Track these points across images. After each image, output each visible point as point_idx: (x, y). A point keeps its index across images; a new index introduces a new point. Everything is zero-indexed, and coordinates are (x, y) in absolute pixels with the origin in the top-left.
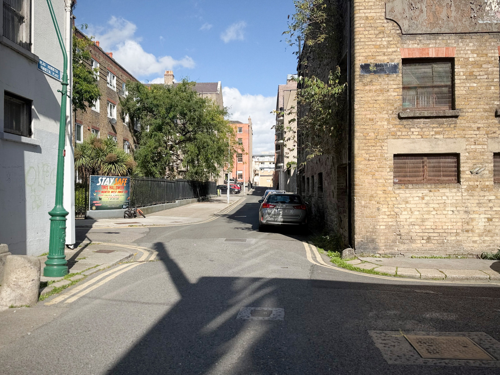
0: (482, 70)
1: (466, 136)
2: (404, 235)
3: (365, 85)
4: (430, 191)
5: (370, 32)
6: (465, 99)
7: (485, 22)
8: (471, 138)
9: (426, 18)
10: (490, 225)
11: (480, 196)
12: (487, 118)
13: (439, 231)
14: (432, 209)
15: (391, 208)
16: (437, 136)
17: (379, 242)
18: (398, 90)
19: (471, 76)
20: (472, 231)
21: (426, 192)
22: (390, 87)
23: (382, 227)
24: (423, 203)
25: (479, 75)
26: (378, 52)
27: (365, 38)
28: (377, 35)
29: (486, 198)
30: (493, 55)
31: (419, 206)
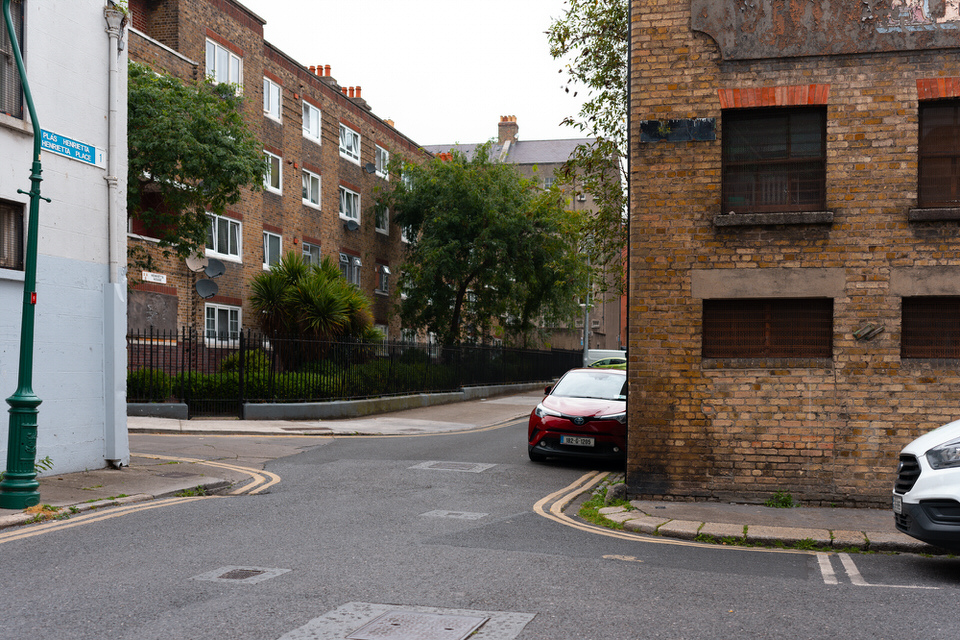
0: (881, 128)
1: (847, 264)
2: (719, 458)
3: (649, 163)
4: (773, 373)
5: (661, 59)
6: (847, 188)
7: (890, 30)
8: (857, 267)
9: (771, 27)
10: (891, 443)
11: (872, 385)
12: (891, 227)
13: (788, 453)
14: (775, 409)
15: (696, 405)
16: (788, 265)
17: (672, 471)
18: (712, 173)
19: (860, 142)
20: (855, 453)
21: (764, 374)
22: (697, 166)
23: (678, 443)
24: (756, 397)
25: (877, 139)
26: (676, 98)
27: (650, 70)
28: (673, 63)
29: (884, 388)
30: (907, 97)
31: (749, 402)
